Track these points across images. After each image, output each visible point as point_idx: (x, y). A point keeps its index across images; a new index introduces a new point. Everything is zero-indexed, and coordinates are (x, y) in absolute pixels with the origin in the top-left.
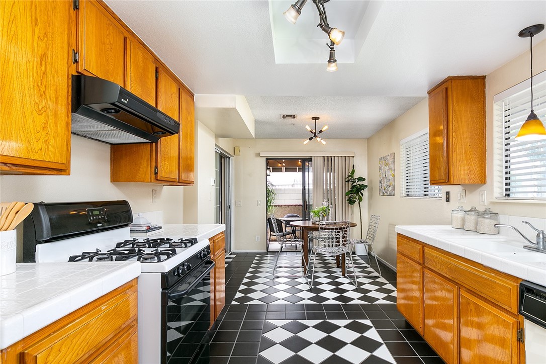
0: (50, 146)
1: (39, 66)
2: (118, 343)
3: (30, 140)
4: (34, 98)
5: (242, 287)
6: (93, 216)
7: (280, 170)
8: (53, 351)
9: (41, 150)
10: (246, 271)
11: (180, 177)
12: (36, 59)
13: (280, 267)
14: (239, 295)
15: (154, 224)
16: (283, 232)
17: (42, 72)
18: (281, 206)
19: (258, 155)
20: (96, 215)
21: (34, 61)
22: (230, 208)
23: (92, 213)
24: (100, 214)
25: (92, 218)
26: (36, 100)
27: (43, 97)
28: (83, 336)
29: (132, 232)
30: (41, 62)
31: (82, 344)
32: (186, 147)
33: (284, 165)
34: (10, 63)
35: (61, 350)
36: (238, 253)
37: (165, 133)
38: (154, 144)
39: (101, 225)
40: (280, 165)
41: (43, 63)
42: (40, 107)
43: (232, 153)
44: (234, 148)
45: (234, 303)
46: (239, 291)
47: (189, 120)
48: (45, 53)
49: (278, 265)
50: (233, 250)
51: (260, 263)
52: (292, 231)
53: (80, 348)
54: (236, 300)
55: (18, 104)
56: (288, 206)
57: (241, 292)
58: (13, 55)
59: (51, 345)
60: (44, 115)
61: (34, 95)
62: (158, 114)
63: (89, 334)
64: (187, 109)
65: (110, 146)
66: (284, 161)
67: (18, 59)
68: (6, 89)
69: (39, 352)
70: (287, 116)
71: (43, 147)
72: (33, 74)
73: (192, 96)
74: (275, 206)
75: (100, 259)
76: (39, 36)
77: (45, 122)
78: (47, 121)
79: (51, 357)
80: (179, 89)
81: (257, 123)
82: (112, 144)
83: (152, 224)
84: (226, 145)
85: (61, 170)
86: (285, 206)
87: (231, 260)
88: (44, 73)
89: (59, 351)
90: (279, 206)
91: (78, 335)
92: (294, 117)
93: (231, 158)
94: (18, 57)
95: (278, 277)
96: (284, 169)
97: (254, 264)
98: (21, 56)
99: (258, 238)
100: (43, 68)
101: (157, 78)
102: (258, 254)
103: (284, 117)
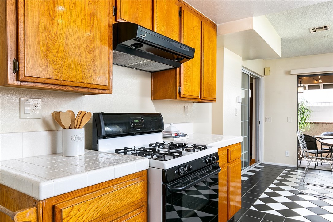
0: (97, 74)
1: (89, 21)
2: (128, 216)
3: (84, 71)
4: (87, 43)
5: (263, 196)
6: (134, 123)
7: (317, 87)
8: (74, 209)
9: (91, 77)
10: (271, 182)
11: (202, 95)
12: (87, 17)
13: (308, 184)
14: (258, 202)
15: (181, 132)
16: (317, 150)
17: (91, 25)
18: (318, 123)
19: (289, 73)
20: (136, 123)
21: (86, 19)
22: (260, 123)
23: (134, 121)
24: (139, 122)
25: (133, 124)
26: (88, 44)
27: (92, 41)
28: (97, 204)
29: (164, 137)
30: (91, 18)
31: (96, 210)
32: (208, 70)
33: (320, 81)
34: (71, 22)
35: (80, 210)
36: (267, 165)
37: (184, 59)
38: (178, 69)
39: (139, 129)
40: (316, 82)
41: (92, 18)
42: (90, 49)
43: (262, 74)
44: (265, 69)
45: (252, 208)
46: (260, 199)
47: (211, 47)
48: (93, 12)
49: (306, 181)
50: (262, 161)
51: (287, 176)
52: (330, 149)
53: (94, 212)
54: (255, 206)
55: (77, 48)
56: (326, 124)
57: (262, 199)
58: (73, 17)
59: (72, 205)
60: (92, 54)
61: (86, 41)
62: (173, 43)
63: (102, 204)
64: (209, 39)
65: (151, 74)
66: (320, 77)
67: (76, 19)
68: (69, 39)
69: (64, 207)
70: (317, 29)
71: (93, 75)
72: (85, 27)
73: (215, 26)
74: (311, 123)
75: (133, 154)
76: (89, 1)
77: (94, 58)
78: (95, 57)
79: (72, 213)
80: (201, 22)
81: (284, 42)
82: (152, 72)
83: (180, 132)
84: (255, 67)
85: (105, 90)
86: (323, 123)
87: (258, 170)
88: (92, 26)
89: (78, 210)
90: (315, 123)
91: (93, 203)
92: (326, 28)
93: (262, 78)
94: (76, 18)
95: (303, 194)
96: (321, 85)
97: (281, 176)
98: (78, 17)
99: (287, 153)
100: (92, 22)
101: (180, 16)
102: (287, 167)
103: (314, 30)
